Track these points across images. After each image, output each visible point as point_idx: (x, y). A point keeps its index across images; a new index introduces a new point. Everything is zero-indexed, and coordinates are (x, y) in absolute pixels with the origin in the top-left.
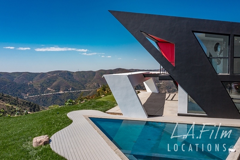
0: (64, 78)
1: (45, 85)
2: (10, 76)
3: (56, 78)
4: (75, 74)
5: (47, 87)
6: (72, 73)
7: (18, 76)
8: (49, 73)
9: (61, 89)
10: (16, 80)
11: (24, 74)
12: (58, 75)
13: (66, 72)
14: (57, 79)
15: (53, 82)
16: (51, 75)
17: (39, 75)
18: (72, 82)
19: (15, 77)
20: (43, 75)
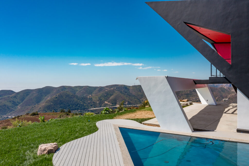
0: (121, 92)
1: (103, 99)
2: (72, 90)
3: (113, 91)
4: (132, 88)
5: (105, 101)
6: (128, 87)
7: (79, 89)
8: (107, 87)
9: (118, 103)
10: (78, 94)
11: (85, 87)
12: (115, 89)
13: (123, 86)
14: (114, 93)
15: (110, 96)
16: (109, 89)
17: (98, 89)
18: (128, 96)
19: (77, 91)
20: (101, 89)
